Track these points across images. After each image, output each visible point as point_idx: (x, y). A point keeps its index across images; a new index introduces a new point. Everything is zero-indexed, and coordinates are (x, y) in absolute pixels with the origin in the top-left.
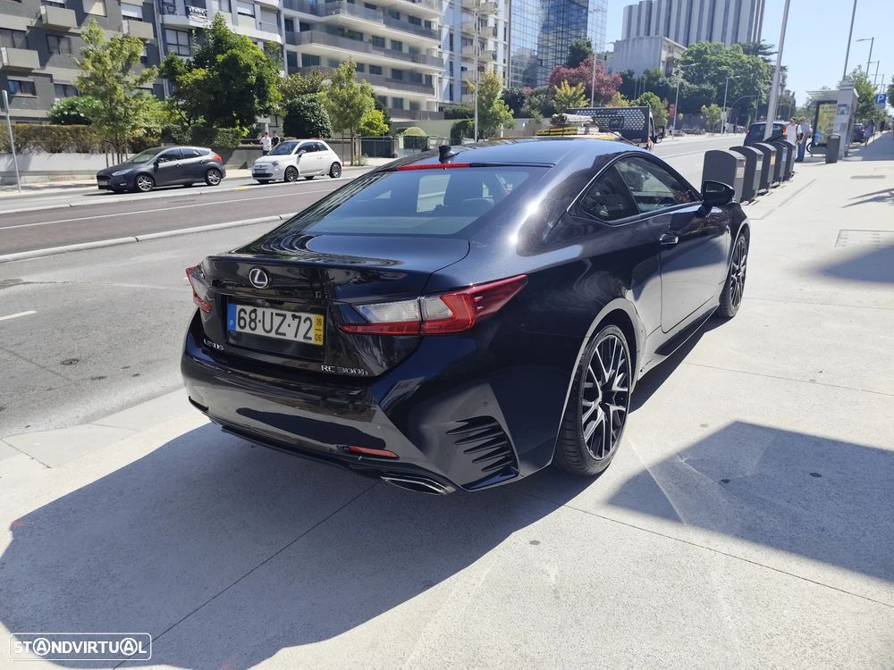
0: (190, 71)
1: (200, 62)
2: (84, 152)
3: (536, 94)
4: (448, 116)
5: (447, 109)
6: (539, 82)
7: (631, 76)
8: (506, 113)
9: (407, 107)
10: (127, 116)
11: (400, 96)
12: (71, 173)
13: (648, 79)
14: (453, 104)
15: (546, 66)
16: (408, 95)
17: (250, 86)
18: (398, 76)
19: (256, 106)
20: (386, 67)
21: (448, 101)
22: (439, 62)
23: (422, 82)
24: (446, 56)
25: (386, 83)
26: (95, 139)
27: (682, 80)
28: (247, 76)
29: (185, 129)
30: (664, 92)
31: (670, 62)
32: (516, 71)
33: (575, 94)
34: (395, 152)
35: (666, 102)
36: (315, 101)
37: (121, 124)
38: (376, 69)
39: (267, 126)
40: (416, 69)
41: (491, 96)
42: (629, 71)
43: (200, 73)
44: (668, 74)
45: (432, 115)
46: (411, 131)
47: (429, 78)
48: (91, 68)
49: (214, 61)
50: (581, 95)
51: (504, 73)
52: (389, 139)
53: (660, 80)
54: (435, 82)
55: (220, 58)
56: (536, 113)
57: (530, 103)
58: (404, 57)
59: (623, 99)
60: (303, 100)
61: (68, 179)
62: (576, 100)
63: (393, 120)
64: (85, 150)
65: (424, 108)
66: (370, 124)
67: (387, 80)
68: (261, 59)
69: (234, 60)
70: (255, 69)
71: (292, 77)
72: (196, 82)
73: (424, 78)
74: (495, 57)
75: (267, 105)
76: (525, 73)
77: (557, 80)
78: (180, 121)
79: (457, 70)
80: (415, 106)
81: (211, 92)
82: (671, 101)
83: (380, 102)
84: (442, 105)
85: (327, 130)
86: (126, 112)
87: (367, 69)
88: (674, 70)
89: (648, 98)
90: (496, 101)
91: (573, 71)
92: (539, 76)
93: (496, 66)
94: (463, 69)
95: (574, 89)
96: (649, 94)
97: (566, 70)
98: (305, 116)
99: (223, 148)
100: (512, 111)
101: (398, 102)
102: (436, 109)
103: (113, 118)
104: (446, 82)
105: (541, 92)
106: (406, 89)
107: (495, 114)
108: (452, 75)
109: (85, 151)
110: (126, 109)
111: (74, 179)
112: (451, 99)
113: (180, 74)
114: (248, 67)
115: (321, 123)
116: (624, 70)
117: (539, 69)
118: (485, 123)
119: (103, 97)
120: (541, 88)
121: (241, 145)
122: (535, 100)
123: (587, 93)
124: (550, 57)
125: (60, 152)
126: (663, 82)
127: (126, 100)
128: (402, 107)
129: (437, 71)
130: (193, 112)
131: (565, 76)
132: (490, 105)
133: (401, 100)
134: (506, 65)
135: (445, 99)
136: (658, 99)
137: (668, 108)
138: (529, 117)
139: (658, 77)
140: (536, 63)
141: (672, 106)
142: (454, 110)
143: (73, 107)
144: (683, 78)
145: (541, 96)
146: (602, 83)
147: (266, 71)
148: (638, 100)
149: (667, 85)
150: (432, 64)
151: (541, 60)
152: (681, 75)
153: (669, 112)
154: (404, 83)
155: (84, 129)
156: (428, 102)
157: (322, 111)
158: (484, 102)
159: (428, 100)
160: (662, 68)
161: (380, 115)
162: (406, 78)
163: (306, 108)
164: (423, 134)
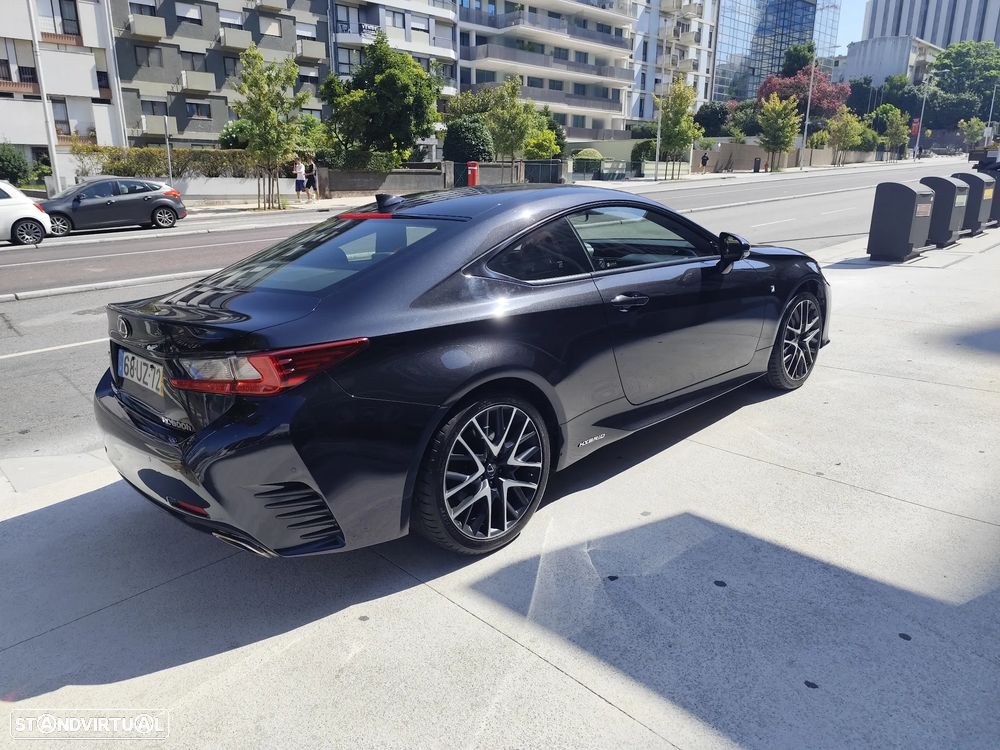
0: (348, 92)
1: (358, 84)
2: (240, 177)
3: (741, 109)
4: (635, 135)
5: (636, 127)
6: (749, 94)
7: (868, 84)
8: (696, 132)
9: (589, 125)
10: (279, 140)
11: (582, 114)
12: (226, 198)
13: (891, 88)
14: (642, 122)
15: (759, 76)
16: (591, 112)
17: (408, 107)
18: (581, 91)
19: (413, 128)
20: (568, 82)
21: (637, 118)
22: (629, 74)
23: (607, 97)
24: (637, 68)
25: (567, 99)
26: (251, 164)
27: (936, 89)
28: (405, 96)
29: (338, 153)
30: (908, 103)
31: (921, 67)
32: (722, 82)
33: (785, 108)
34: (563, 177)
35: (908, 116)
36: (477, 121)
37: (273, 148)
38: (556, 85)
39: (434, 147)
40: (602, 82)
41: (679, 113)
42: (865, 79)
43: (358, 95)
44: (918, 82)
45: (617, 135)
46: (585, 154)
47: (617, 92)
48: (247, 91)
49: (372, 81)
50: (793, 110)
51: (707, 85)
52: (557, 162)
53: (906, 89)
54: (623, 97)
55: (378, 78)
56: (736, 131)
57: (734, 119)
58: (589, 70)
59: (849, 112)
60: (465, 121)
61: (223, 204)
62: (787, 115)
63: (568, 140)
64: (240, 174)
65: (608, 127)
66: (539, 146)
67: (568, 96)
68: (422, 78)
69: (391, 81)
70: (413, 89)
71: (462, 95)
72: (353, 103)
73: (610, 92)
74: (696, 67)
75: (425, 127)
76: (734, 84)
77: (766, 92)
78: (336, 145)
79: (650, 82)
80: (598, 124)
81: (367, 113)
82: (915, 114)
83: (556, 122)
84: (629, 123)
85: (488, 152)
86: (278, 136)
87: (546, 85)
88: (925, 76)
89: (885, 112)
90: (685, 117)
91: (788, 81)
92: (750, 87)
93: (696, 77)
94: (657, 81)
95: (784, 102)
96: (888, 106)
97: (780, 81)
98: (466, 138)
99: (375, 172)
100: (703, 130)
101: (579, 120)
102: (622, 128)
103: (267, 142)
104: (636, 97)
105: (748, 106)
106: (589, 106)
107: (682, 133)
108: (643, 88)
109: (242, 176)
110: (279, 134)
111: (229, 203)
112: (641, 115)
113: (339, 96)
114: (406, 87)
115: (482, 145)
116: (859, 78)
117: (751, 80)
118: (669, 144)
119: (258, 121)
120: (748, 101)
121: (394, 170)
122: (740, 115)
123: (801, 108)
124: (765, 65)
125: (217, 176)
126: (910, 91)
127: (280, 123)
128: (583, 125)
129: (625, 85)
130: (350, 135)
131: (778, 87)
132: (677, 123)
133: (583, 117)
134: (709, 75)
135: (633, 115)
136: (899, 111)
137: (909, 124)
138: (728, 135)
139: (903, 86)
140: (749, 71)
141: (916, 120)
142: (642, 128)
143: (242, 130)
144: (937, 86)
145: (748, 111)
146: (824, 95)
147: (426, 91)
148: (873, 114)
149: (915, 95)
150: (620, 77)
151: (754, 69)
152: (934, 83)
153: (910, 127)
154: (586, 99)
155: (240, 153)
156: (613, 120)
157: (485, 132)
158: (670, 119)
159: (614, 117)
160: (909, 75)
161: (552, 135)
162: (590, 93)
163: (468, 129)
164: (598, 156)
